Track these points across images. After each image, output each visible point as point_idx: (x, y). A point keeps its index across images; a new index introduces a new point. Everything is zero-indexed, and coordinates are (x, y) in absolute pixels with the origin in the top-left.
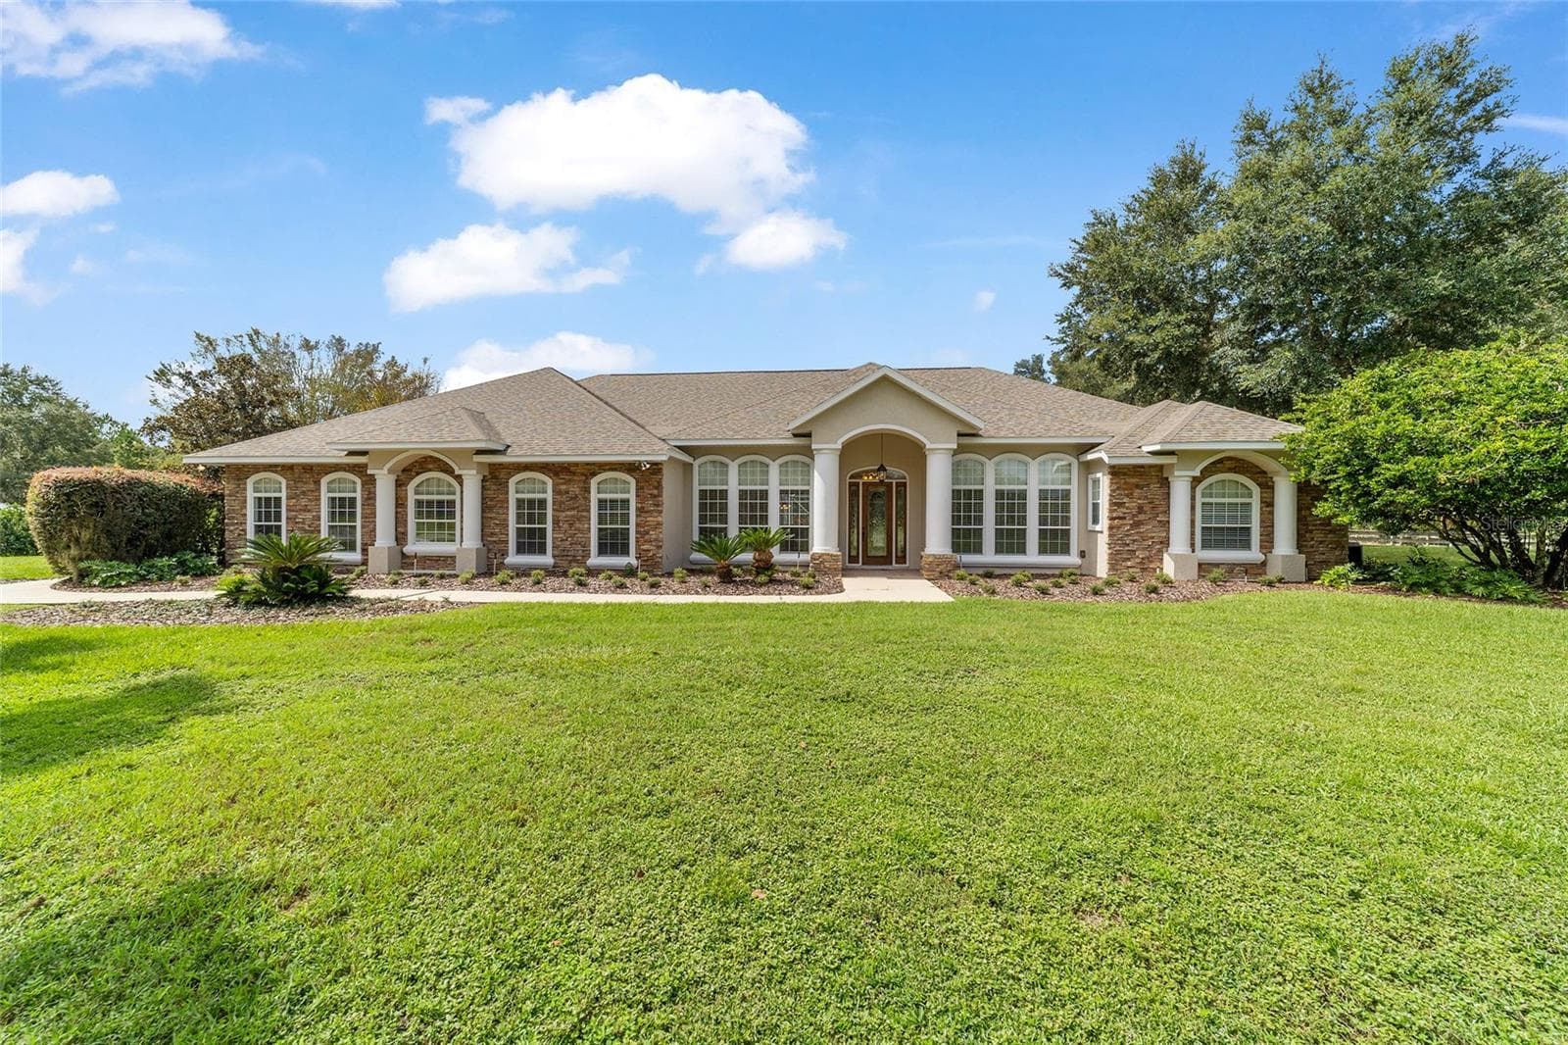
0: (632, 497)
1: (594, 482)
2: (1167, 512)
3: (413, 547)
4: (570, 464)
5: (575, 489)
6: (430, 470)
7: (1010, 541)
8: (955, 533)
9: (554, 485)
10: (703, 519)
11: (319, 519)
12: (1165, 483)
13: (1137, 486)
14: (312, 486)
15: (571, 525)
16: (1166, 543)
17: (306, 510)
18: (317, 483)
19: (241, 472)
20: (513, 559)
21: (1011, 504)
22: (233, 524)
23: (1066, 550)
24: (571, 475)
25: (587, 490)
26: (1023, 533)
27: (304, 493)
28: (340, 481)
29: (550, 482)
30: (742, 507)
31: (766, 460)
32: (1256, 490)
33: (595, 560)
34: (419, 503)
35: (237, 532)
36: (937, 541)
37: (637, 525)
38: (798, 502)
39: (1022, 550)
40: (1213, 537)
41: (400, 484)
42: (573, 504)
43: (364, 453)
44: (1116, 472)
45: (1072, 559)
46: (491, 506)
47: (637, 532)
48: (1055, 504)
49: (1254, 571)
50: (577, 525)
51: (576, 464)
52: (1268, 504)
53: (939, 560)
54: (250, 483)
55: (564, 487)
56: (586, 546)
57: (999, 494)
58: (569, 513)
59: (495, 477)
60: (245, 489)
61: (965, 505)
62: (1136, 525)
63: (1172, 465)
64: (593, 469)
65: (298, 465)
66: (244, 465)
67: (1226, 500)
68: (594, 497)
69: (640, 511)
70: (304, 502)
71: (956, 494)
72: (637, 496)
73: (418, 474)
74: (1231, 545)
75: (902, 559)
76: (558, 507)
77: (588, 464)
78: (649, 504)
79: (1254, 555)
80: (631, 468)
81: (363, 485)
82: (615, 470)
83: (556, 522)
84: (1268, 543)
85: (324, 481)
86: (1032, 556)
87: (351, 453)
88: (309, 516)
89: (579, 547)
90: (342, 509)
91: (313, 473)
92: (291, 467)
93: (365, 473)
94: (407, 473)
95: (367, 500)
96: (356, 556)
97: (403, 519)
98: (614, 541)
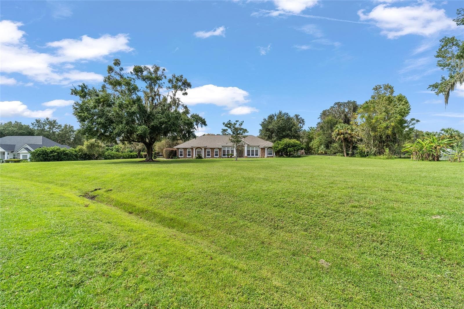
0: (218, 151)
2: (265, 152)
6: (198, 148)
7: (253, 155)
8: (248, 154)
9: (211, 150)
10: (223, 153)
12: (265, 149)
13: (263, 150)
16: (265, 154)
19: (178, 149)
20: (207, 157)
21: (253, 151)
22: (177, 153)
23: (258, 155)
24: (213, 149)
26: (254, 154)
27: (185, 151)
28: (189, 149)
30: (227, 152)
31: (229, 147)
32: (272, 150)
33: (215, 157)
36: (246, 155)
37: (219, 153)
38: (232, 151)
39: (254, 155)
40: (269, 154)
41: (196, 150)
42: (213, 151)
44: (261, 148)
45: (258, 156)
46: (205, 152)
48: (257, 151)
49: (273, 157)
50: (213, 153)
53: (246, 156)
56: (214, 155)
57: (252, 150)
59: (205, 149)
61: (248, 151)
62: (263, 153)
64: (215, 148)
67: (270, 151)
68: (215, 151)
71: (248, 150)
74: (271, 155)
75: (243, 157)
76: (211, 152)
78: (220, 151)
79: (272, 155)
82: (217, 148)
84: (273, 155)
85: (187, 150)
86: (255, 156)
87: (191, 147)
88: (186, 153)
90: (189, 152)
91: (186, 149)
92: (184, 148)
93: (192, 149)
94: (196, 149)
95: (192, 151)
96: (191, 157)
97: (196, 153)
98: (216, 155)
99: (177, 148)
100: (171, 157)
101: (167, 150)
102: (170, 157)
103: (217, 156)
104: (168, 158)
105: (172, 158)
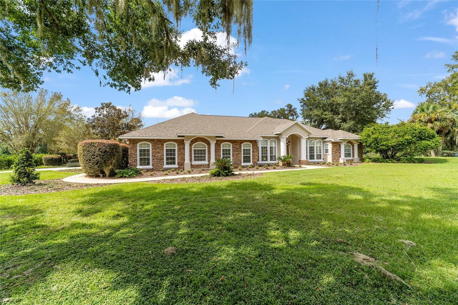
1: (242, 145)
2: (340, 151)
3: (194, 163)
4: (236, 140)
5: (238, 147)
6: (198, 141)
9: (233, 145)
11: (163, 155)
12: (340, 145)
13: (336, 146)
14: (161, 146)
15: (237, 156)
16: (340, 156)
17: (159, 153)
18: (163, 145)
19: (134, 142)
21: (312, 149)
22: (132, 158)
23: (320, 158)
24: (237, 143)
25: (241, 147)
26: (314, 155)
27: (158, 148)
28: (170, 144)
29: (231, 145)
31: (267, 140)
32: (351, 146)
33: (243, 164)
34: (195, 150)
35: (133, 160)
36: (303, 157)
37: (253, 155)
38: (273, 149)
39: (314, 159)
40: (346, 155)
41: (191, 145)
42: (237, 150)
43: (183, 136)
44: (333, 143)
45: (322, 160)
46: (217, 150)
47: (253, 157)
48: (319, 149)
49: (352, 161)
50: (238, 155)
51: (238, 140)
52: (353, 149)
54: (138, 145)
55: (235, 146)
56: (241, 161)
57: (310, 147)
58: (236, 152)
59: (218, 143)
60: (137, 147)
62: (336, 153)
63: (342, 142)
64: (242, 142)
65: (155, 139)
66: (136, 139)
67: (348, 148)
68: (242, 148)
69: (253, 152)
70: (158, 150)
72: (252, 148)
73: (195, 142)
74: (348, 156)
76: (234, 151)
77: (241, 140)
78: (255, 150)
80: (251, 141)
81: (178, 146)
82: (247, 142)
83: (233, 155)
84: (353, 156)
85: (165, 144)
87: (179, 136)
88: (160, 155)
89: (239, 161)
90: (170, 152)
91: (161, 142)
92: (153, 140)
93: (181, 143)
94: (192, 142)
95: (179, 150)
96: (176, 166)
97: (191, 156)
98: (247, 159)
99: (129, 140)
100: (107, 173)
101: (91, 144)
102: (103, 172)
103: (247, 162)
104: (97, 176)
105: (113, 175)
